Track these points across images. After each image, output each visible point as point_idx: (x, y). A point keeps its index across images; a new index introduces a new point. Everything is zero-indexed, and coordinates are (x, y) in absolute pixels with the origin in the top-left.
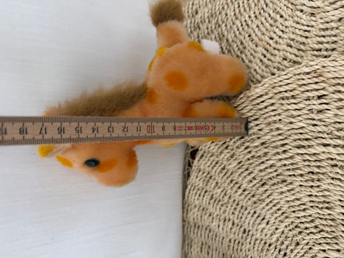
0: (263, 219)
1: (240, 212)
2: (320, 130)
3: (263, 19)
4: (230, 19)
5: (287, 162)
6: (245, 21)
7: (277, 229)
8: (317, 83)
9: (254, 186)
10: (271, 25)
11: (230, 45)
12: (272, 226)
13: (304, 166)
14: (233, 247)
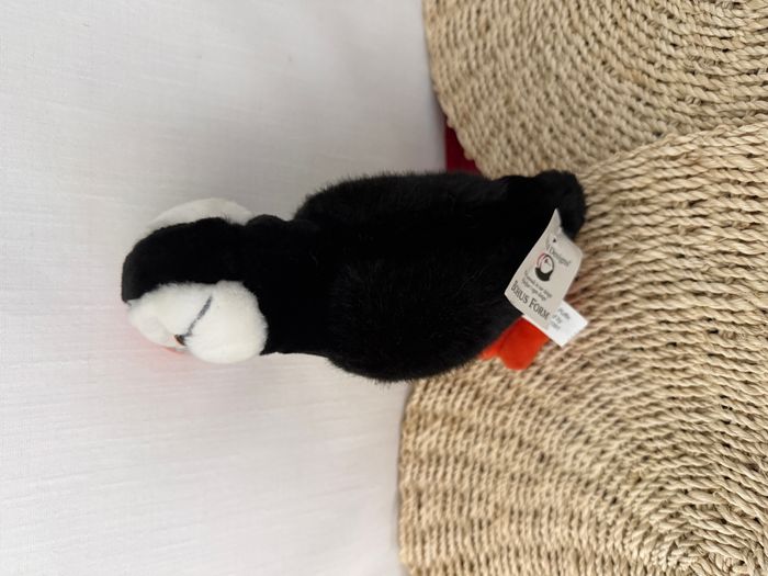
0: (580, 433)
1: (535, 420)
2: (690, 266)
5: (628, 326)
7: (603, 452)
9: (566, 369)
12: (595, 446)
13: (661, 333)
14: (518, 489)
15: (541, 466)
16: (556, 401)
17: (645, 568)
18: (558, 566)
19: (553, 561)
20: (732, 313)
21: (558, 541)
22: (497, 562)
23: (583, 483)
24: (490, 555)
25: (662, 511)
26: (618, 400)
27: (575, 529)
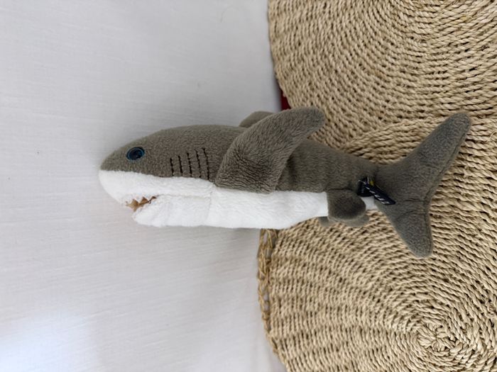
0: (360, 267)
1: (337, 260)
12: (368, 274)
14: (329, 296)
15: (341, 284)
16: (348, 250)
17: (395, 333)
18: (351, 335)
19: (348, 333)
21: (351, 322)
22: (320, 334)
23: (362, 292)
24: (317, 330)
25: (403, 304)
26: (380, 249)
27: (359, 316)
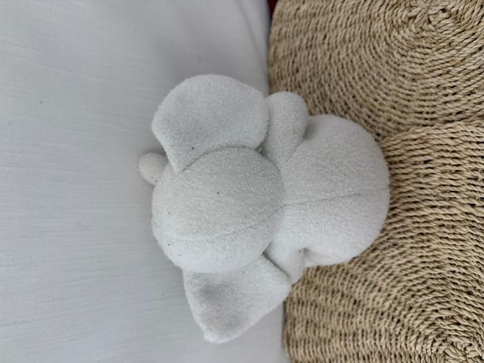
0: (375, 286)
1: (349, 281)
2: (428, 193)
3: (367, 81)
4: (333, 80)
5: (397, 226)
6: (349, 82)
7: (389, 295)
8: (422, 149)
10: (375, 88)
11: (333, 105)
12: (384, 292)
13: (414, 228)
14: (343, 321)
15: (355, 307)
16: (360, 270)
17: (420, 356)
19: (366, 360)
20: (451, 215)
21: (369, 348)
23: (380, 313)
25: (425, 323)
26: (394, 266)
27: (378, 340)
